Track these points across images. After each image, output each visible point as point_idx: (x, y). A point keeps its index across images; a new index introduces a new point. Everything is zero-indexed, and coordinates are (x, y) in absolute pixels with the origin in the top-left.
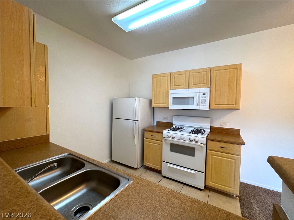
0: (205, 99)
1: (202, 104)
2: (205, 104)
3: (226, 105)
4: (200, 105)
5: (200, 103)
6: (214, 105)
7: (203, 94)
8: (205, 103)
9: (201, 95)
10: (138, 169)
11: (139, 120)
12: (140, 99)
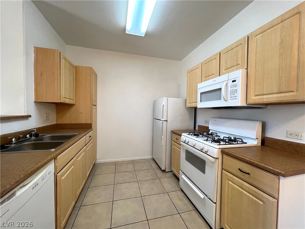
0: (235, 88)
1: (231, 97)
2: (235, 97)
3: (275, 96)
4: (229, 98)
5: (229, 96)
6: (254, 97)
7: (233, 81)
8: (236, 95)
9: (230, 83)
10: (167, 172)
11: (167, 121)
12: (169, 98)
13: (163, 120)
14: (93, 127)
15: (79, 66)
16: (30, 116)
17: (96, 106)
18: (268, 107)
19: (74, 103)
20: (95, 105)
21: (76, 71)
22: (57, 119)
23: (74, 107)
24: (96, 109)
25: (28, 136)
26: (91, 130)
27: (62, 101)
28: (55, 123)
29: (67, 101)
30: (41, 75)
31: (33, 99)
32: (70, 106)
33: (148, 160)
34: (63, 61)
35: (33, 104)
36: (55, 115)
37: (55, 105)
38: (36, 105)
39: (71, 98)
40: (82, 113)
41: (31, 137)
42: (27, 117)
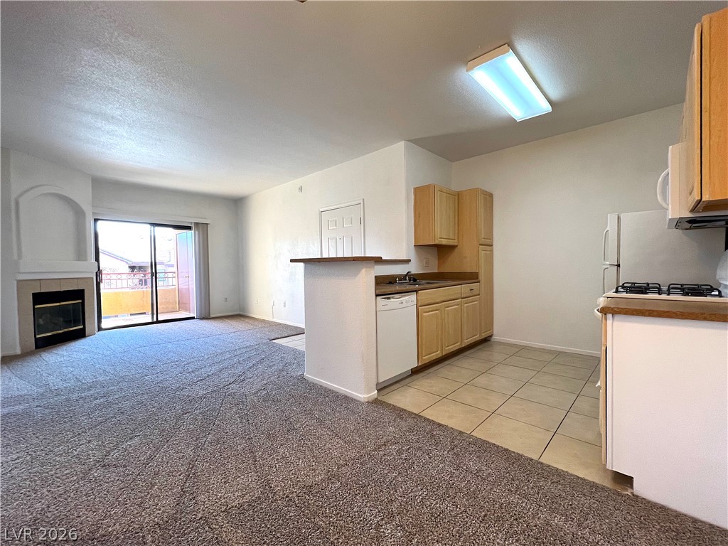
11: (619, 266)
12: (622, 215)
14: (482, 277)
15: (461, 192)
16: (410, 260)
17: (492, 245)
19: (456, 244)
20: (488, 242)
21: (458, 197)
22: (439, 266)
23: (457, 249)
24: (492, 251)
25: (407, 279)
26: (476, 281)
27: (437, 242)
28: (436, 271)
29: (444, 242)
30: (419, 216)
31: (413, 244)
32: (451, 248)
34: (438, 194)
36: (437, 261)
37: (436, 249)
38: (416, 250)
39: (452, 237)
40: (465, 257)
41: (410, 280)
42: (408, 261)
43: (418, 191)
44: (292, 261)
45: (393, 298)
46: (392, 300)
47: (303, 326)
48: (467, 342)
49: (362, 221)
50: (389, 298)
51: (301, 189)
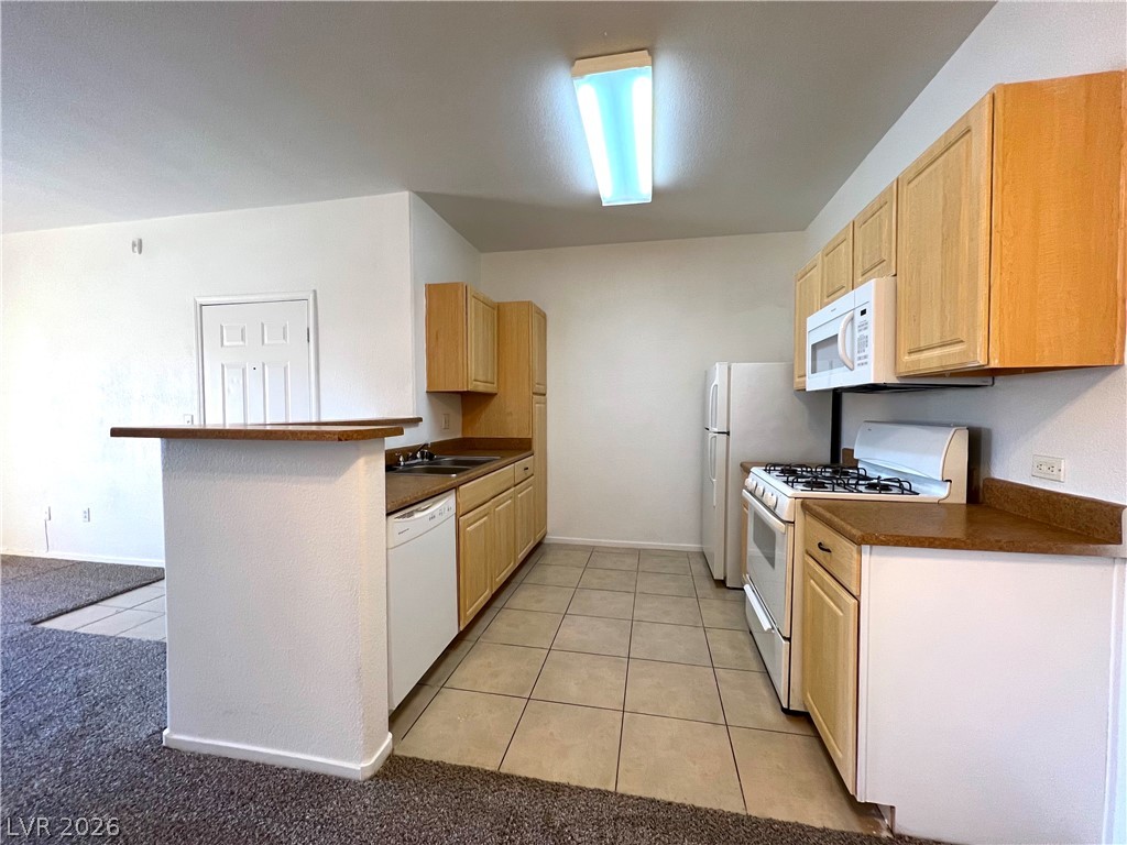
1: (860, 358)
2: (866, 357)
4: (856, 362)
5: (856, 354)
6: (906, 358)
7: (862, 313)
8: (866, 351)
9: (858, 318)
10: (729, 588)
11: (728, 433)
12: (733, 365)
13: (716, 430)
14: (536, 446)
15: (504, 304)
16: (420, 420)
17: (545, 395)
18: (999, 381)
19: (494, 391)
20: (542, 392)
21: (499, 314)
22: (464, 429)
23: (495, 401)
24: (545, 403)
25: (418, 455)
26: (528, 453)
27: (470, 388)
28: (459, 436)
29: (481, 388)
30: (437, 338)
31: (424, 388)
32: (486, 397)
33: (687, 554)
34: (472, 302)
35: (425, 395)
36: (460, 419)
37: (459, 396)
38: (430, 400)
39: (489, 379)
40: (511, 414)
41: (422, 457)
42: (416, 421)
43: (434, 292)
44: (116, 432)
45: (417, 511)
46: (417, 515)
47: (158, 561)
48: (521, 556)
49: (314, 334)
50: (411, 514)
51: (139, 246)
